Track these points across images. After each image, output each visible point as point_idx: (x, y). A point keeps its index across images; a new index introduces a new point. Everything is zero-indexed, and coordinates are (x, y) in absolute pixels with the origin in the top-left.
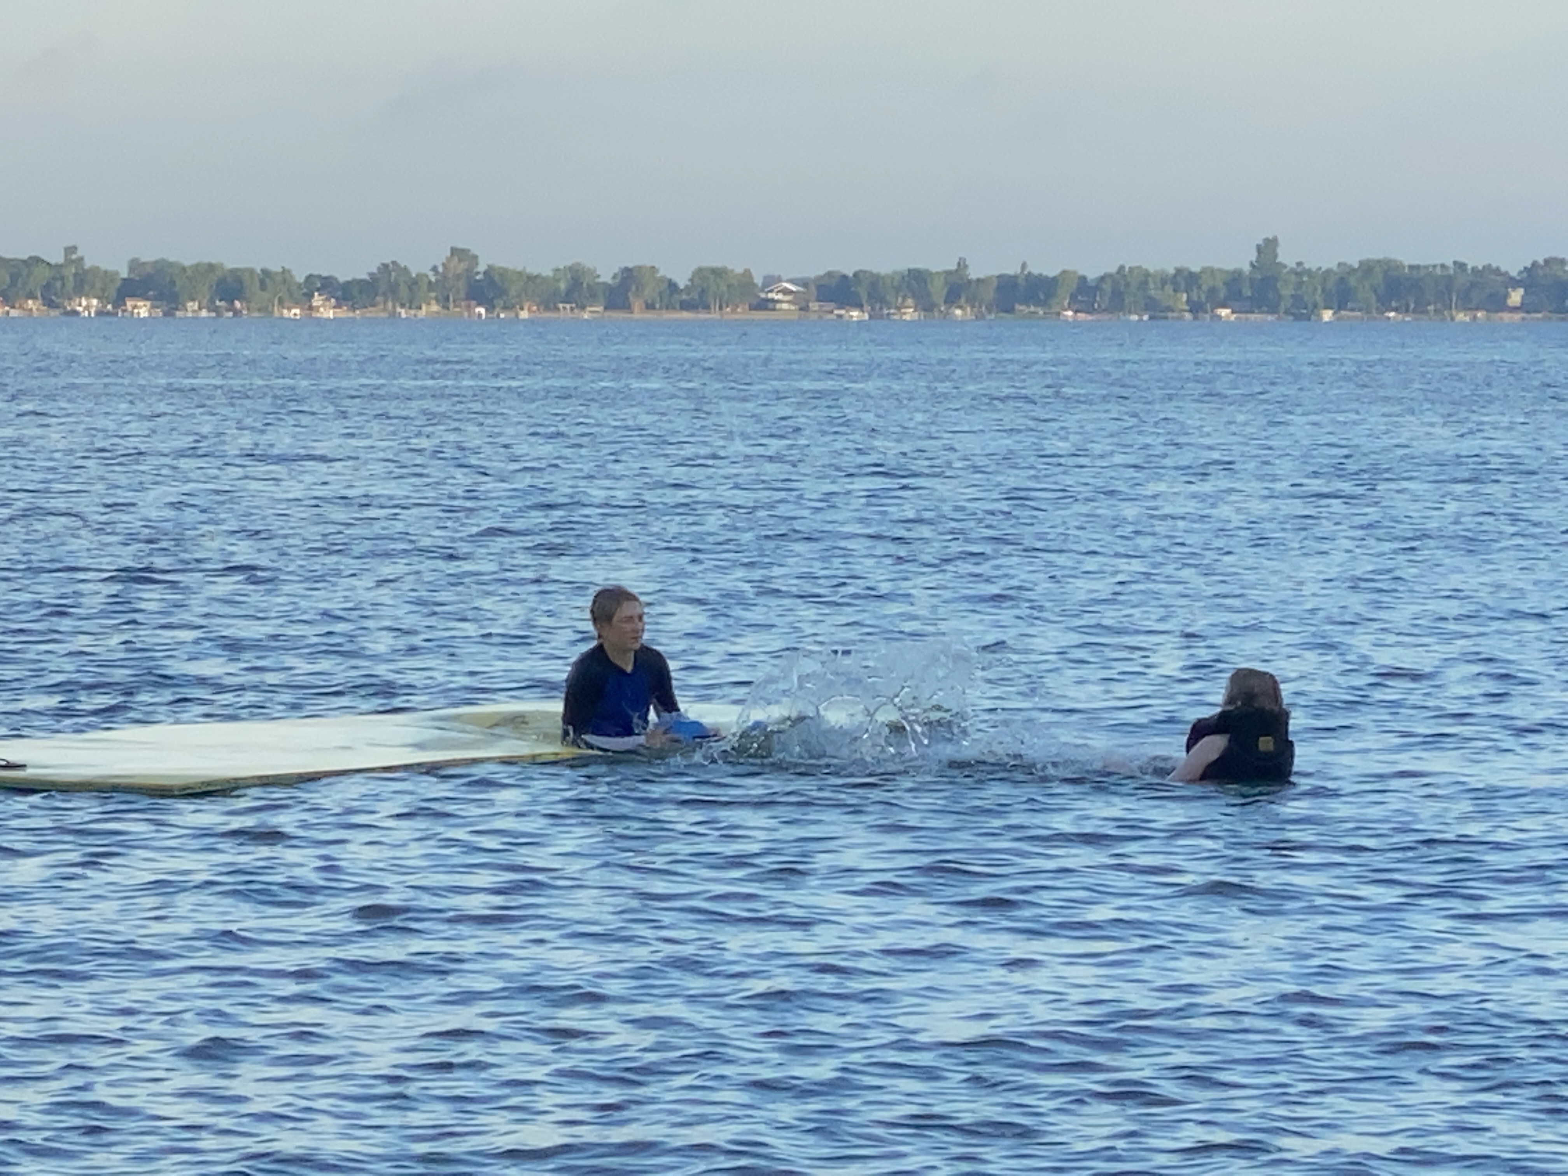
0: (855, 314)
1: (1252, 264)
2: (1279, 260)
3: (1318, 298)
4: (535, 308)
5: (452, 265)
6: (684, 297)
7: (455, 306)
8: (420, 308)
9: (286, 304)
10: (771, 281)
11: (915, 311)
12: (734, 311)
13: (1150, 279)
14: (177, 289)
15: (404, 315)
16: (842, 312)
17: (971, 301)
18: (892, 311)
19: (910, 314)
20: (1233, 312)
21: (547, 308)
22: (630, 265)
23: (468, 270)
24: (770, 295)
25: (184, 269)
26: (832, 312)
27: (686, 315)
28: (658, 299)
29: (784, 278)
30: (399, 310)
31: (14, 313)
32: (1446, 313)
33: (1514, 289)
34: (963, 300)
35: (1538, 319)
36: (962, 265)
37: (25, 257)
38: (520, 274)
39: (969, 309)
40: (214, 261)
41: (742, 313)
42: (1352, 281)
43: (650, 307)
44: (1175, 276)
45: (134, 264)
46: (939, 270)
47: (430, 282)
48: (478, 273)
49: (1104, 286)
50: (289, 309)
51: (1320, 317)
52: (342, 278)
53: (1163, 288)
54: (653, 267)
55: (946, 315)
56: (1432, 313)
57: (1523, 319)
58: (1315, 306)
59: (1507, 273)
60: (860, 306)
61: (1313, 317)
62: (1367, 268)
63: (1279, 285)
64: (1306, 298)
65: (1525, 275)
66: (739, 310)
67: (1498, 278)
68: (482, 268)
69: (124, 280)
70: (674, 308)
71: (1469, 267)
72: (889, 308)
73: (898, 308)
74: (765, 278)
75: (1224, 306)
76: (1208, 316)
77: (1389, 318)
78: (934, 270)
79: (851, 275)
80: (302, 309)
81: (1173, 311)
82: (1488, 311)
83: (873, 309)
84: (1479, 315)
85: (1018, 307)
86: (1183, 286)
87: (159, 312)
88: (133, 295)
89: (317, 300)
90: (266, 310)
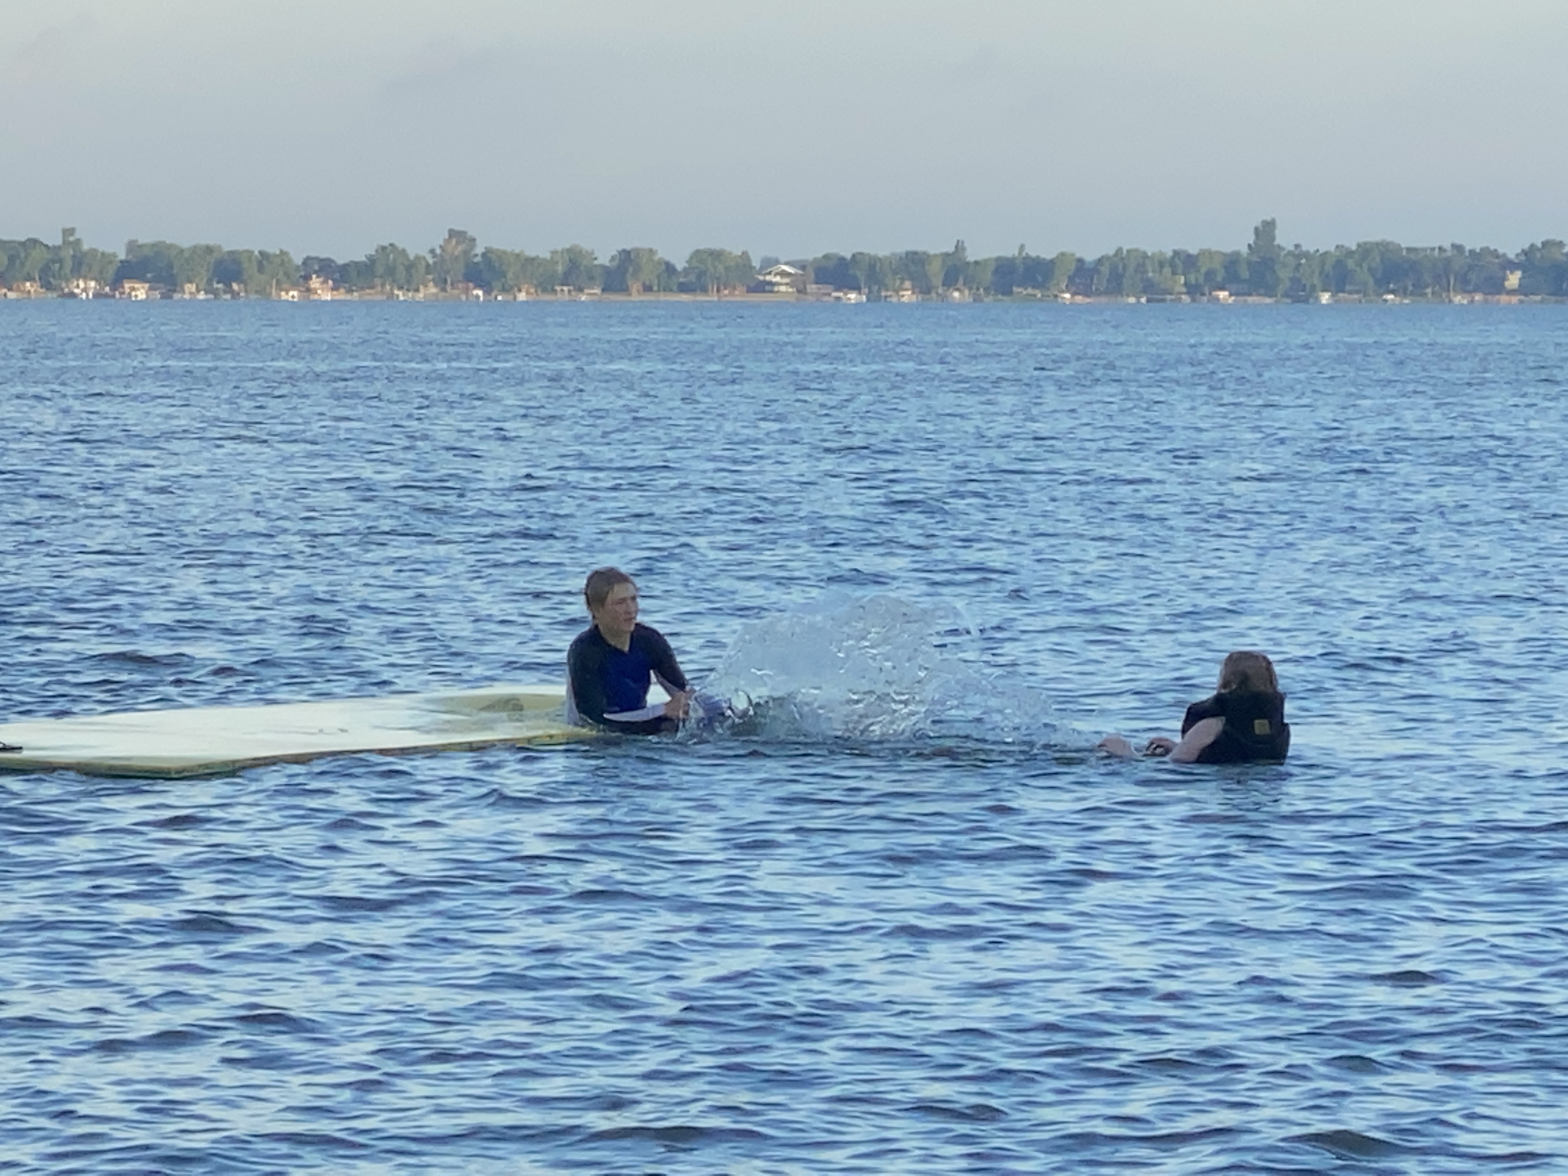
0: (853, 296)
1: (1249, 245)
2: (1277, 242)
3: (1316, 281)
4: (532, 290)
5: (449, 249)
6: (682, 280)
7: (453, 287)
8: (417, 290)
9: (285, 286)
10: (769, 263)
11: (913, 293)
12: (731, 294)
13: (1147, 261)
14: (175, 271)
15: (401, 298)
16: (840, 294)
17: (969, 283)
18: (889, 293)
19: (907, 296)
20: (1231, 295)
21: (545, 290)
22: (628, 247)
23: (466, 253)
24: (768, 278)
25: (182, 251)
26: (829, 295)
27: (685, 297)
28: (656, 282)
29: (783, 260)
30: (396, 292)
31: (11, 295)
32: (1444, 295)
33: (1512, 273)
34: (961, 281)
35: (1535, 302)
36: (960, 247)
37: (23, 239)
38: (518, 256)
39: (967, 292)
40: (211, 243)
41: (739, 296)
42: (1350, 263)
43: (648, 289)
44: (1173, 257)
45: (132, 246)
46: (938, 252)
47: (428, 265)
48: (476, 255)
49: (1102, 268)
50: (287, 292)
51: (1317, 299)
52: (340, 262)
53: (1161, 272)
54: (651, 250)
55: (943, 298)
56: (1430, 295)
57: (1521, 302)
58: (1313, 287)
59: (1504, 255)
60: (857, 289)
61: (1311, 300)
62: (1365, 250)
63: (1277, 267)
64: (1303, 282)
65: (1523, 258)
66: (737, 293)
67: (1497, 261)
68: (479, 250)
69: (121, 262)
70: (671, 290)
71: (1468, 248)
72: (887, 290)
73: (897, 291)
74: (762, 262)
75: (1222, 289)
76: (1205, 298)
77: (1386, 301)
78: (932, 252)
79: (848, 256)
80: (300, 291)
81: (1171, 294)
82: (1485, 294)
83: (870, 292)
84: (1478, 297)
85: (1016, 289)
86: (1180, 268)
87: (157, 294)
88: (131, 278)
89: (315, 282)
90: (262, 292)
